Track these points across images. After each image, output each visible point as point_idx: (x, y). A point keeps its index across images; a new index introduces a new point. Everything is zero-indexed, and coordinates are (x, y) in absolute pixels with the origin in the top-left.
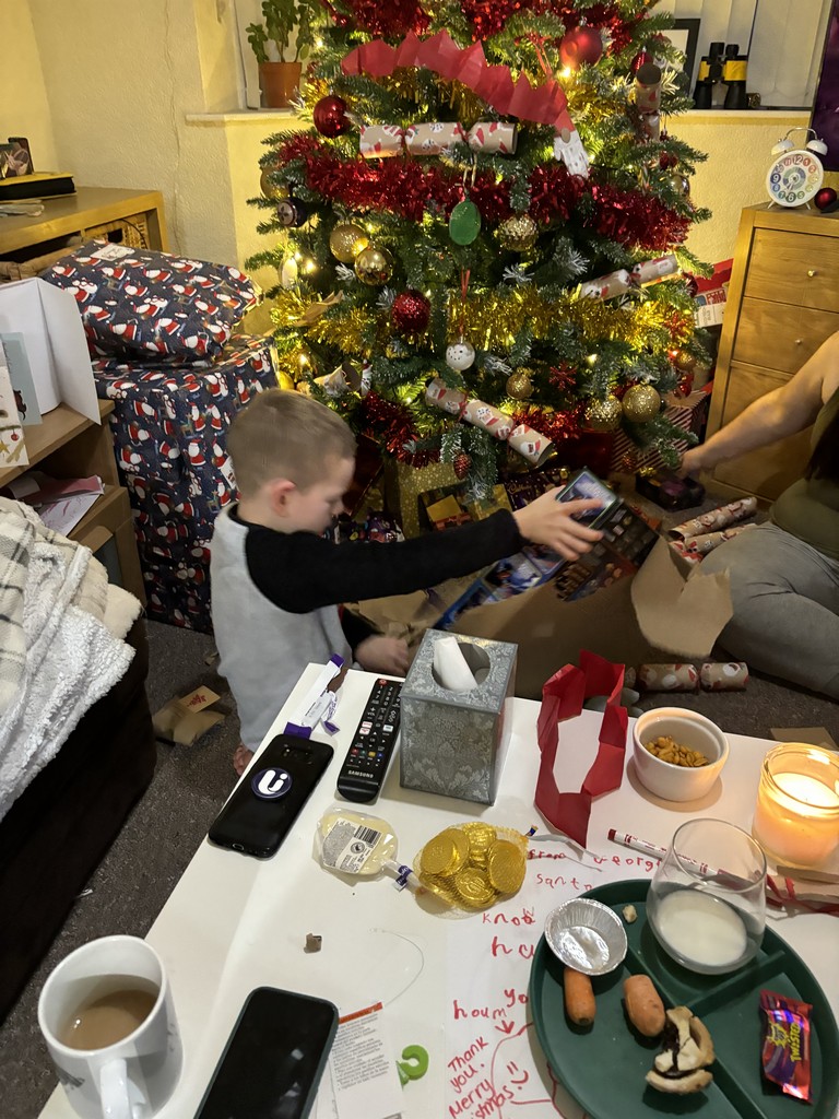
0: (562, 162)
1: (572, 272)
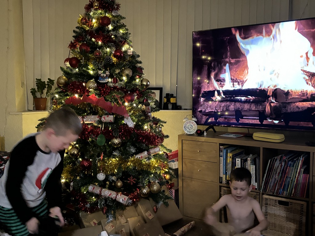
0: (126, 124)
1: (132, 152)
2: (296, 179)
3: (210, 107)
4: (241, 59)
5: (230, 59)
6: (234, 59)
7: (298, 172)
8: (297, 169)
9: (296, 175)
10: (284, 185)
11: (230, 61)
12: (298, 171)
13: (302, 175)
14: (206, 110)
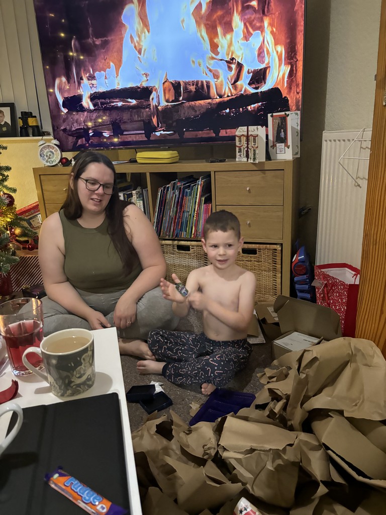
2: (196, 212)
3: (77, 123)
4: (109, 38)
5: (94, 39)
6: (100, 39)
7: (197, 203)
8: (196, 198)
9: (195, 206)
10: (181, 222)
11: (94, 42)
12: (197, 201)
13: (203, 206)
14: (72, 127)
